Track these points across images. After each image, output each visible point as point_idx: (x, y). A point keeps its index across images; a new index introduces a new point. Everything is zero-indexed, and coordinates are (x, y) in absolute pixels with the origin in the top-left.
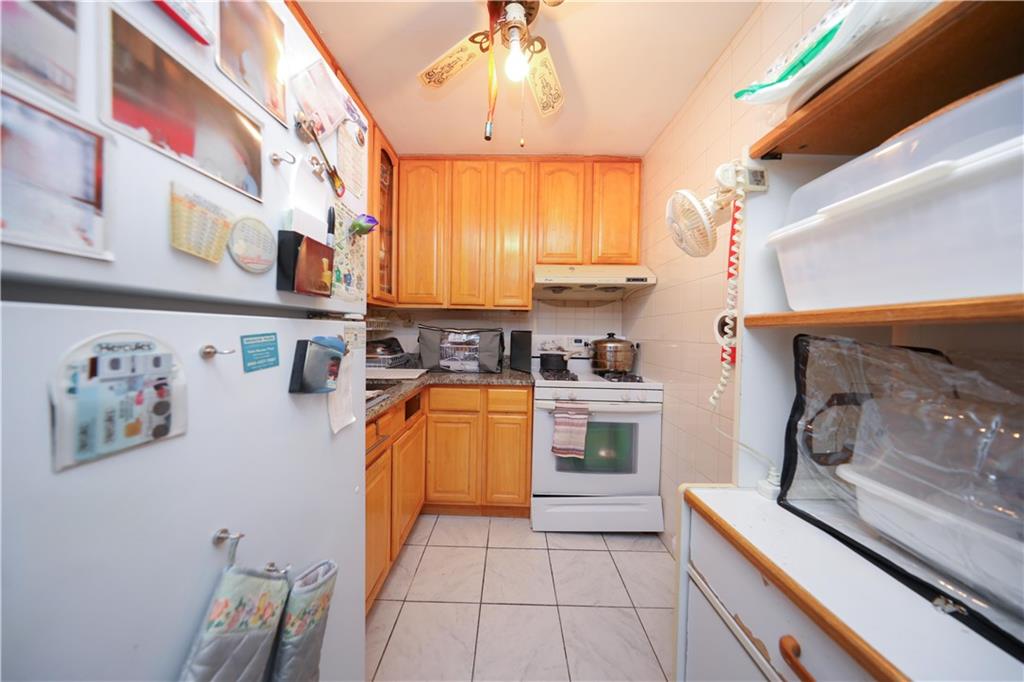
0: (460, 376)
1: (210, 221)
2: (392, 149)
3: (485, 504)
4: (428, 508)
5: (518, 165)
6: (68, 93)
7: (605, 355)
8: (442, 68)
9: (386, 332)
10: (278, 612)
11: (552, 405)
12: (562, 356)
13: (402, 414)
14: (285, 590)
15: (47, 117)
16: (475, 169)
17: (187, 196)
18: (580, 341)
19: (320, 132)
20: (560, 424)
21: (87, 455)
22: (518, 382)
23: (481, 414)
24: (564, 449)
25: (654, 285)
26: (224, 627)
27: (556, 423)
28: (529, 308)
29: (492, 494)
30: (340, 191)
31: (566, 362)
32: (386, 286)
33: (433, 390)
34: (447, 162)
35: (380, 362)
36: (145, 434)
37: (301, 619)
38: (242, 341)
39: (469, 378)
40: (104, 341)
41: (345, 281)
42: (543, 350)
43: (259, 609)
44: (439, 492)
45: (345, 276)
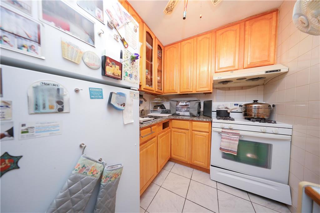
0: (182, 117)
1: (75, 51)
2: (162, 44)
3: (191, 163)
4: (171, 160)
5: (206, 36)
6: (29, 12)
7: (251, 110)
8: (171, 4)
9: (161, 103)
10: (99, 173)
11: (221, 130)
12: (227, 111)
13: (162, 127)
14: (102, 167)
15: (23, 18)
16: (189, 43)
17: (66, 42)
18: (238, 105)
19: (117, 26)
20: (224, 138)
21: (37, 111)
22: (205, 120)
23: (189, 131)
24: (226, 150)
25: (287, 72)
26: (78, 171)
27: (222, 138)
28: (211, 91)
29: (194, 161)
30: (126, 46)
31: (229, 113)
32: (160, 88)
33: (173, 121)
34: (179, 44)
35: (158, 111)
36: (55, 110)
37: (106, 178)
38: (89, 89)
39: (185, 118)
40: (44, 82)
41: (130, 76)
42: (218, 108)
43: (91, 170)
44: (175, 155)
45: (129, 75)
